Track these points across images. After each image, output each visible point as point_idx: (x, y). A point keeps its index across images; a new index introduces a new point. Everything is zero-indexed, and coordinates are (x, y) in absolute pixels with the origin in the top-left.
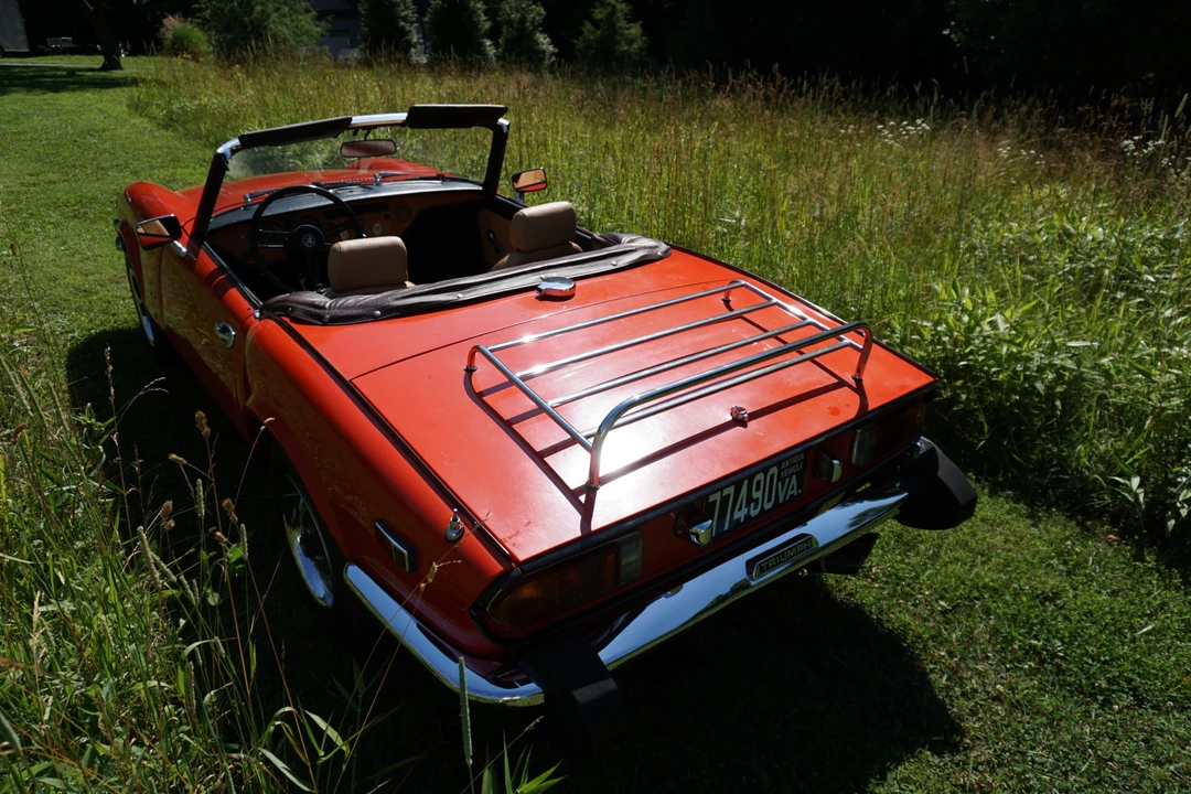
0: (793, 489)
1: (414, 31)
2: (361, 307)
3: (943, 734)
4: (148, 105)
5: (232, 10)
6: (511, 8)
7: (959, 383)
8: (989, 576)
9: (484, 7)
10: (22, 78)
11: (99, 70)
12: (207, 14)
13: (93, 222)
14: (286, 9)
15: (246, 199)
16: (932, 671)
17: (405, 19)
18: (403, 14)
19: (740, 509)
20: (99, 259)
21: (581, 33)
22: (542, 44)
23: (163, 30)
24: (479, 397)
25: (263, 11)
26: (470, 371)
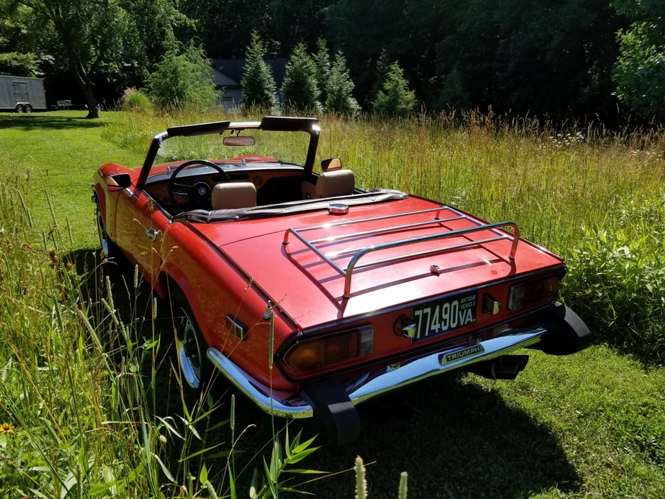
0: (469, 317)
1: (274, 97)
2: (229, 214)
3: (569, 479)
4: (113, 135)
5: (166, 83)
6: (333, 83)
7: (597, 285)
8: (610, 399)
9: (317, 82)
10: (41, 122)
11: (87, 118)
12: (151, 85)
13: (77, 195)
14: (198, 82)
15: (168, 169)
16: (567, 449)
17: (268, 89)
18: (267, 87)
19: (435, 324)
20: (79, 214)
21: (377, 98)
22: (352, 104)
23: (124, 96)
24: (289, 256)
25: (184, 84)
26: (285, 244)
